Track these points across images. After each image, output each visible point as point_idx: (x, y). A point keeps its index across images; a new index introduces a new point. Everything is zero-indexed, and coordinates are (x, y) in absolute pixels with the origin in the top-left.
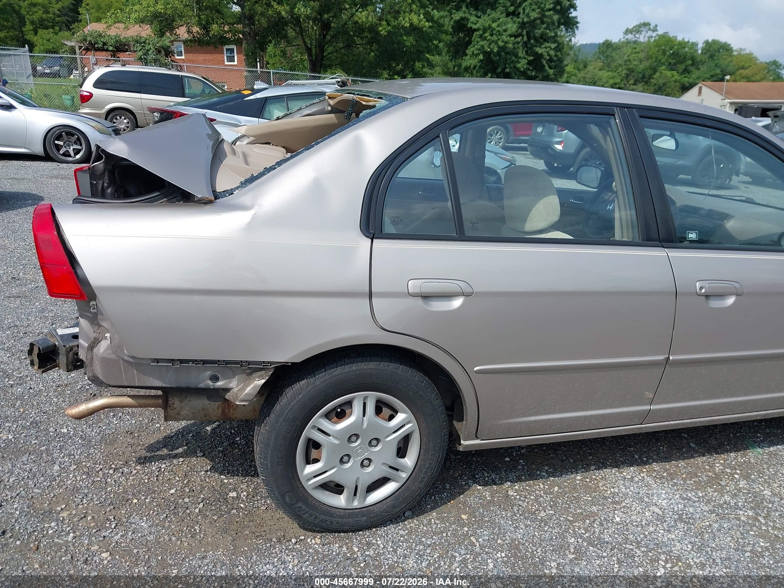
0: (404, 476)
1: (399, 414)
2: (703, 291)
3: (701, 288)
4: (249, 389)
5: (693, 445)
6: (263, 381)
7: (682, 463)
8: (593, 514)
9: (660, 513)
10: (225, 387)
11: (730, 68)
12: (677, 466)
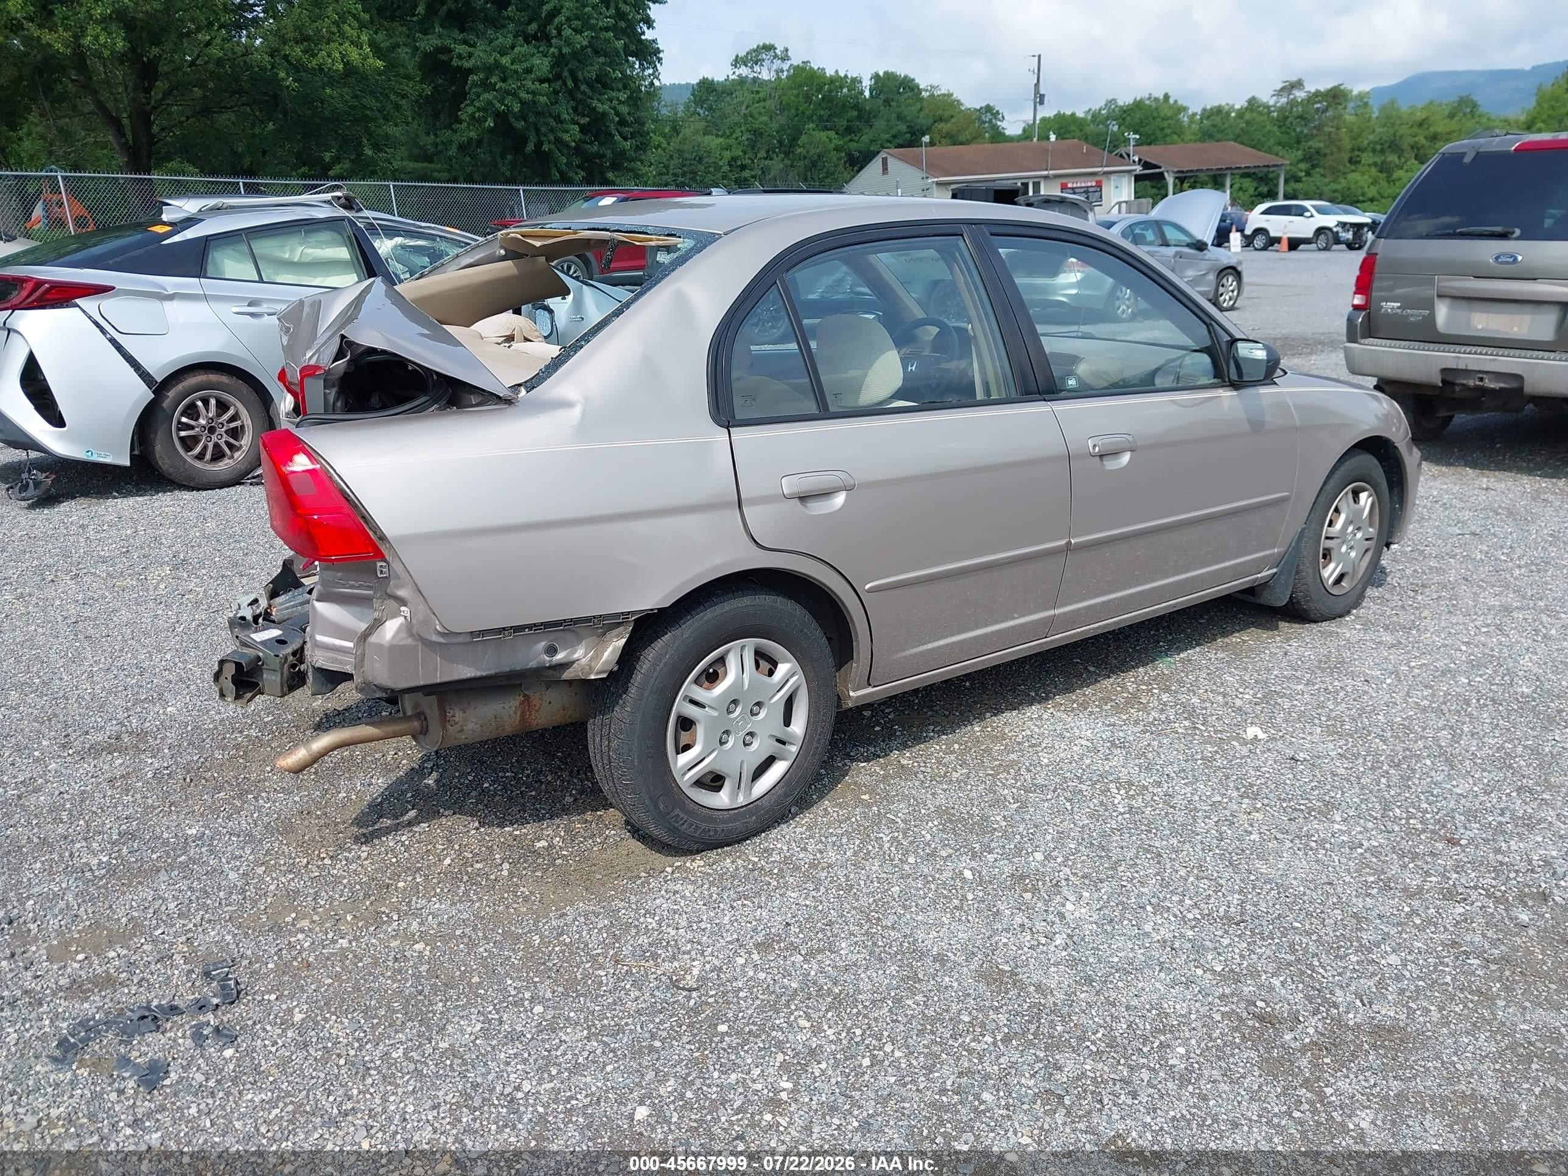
0: (794, 749)
1: (780, 666)
2: (1097, 449)
3: (1095, 446)
4: (606, 654)
5: (1092, 669)
6: (624, 641)
7: (1088, 691)
8: (1013, 763)
9: (1090, 744)
10: (566, 660)
11: (923, 121)
12: (1084, 695)
